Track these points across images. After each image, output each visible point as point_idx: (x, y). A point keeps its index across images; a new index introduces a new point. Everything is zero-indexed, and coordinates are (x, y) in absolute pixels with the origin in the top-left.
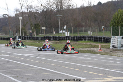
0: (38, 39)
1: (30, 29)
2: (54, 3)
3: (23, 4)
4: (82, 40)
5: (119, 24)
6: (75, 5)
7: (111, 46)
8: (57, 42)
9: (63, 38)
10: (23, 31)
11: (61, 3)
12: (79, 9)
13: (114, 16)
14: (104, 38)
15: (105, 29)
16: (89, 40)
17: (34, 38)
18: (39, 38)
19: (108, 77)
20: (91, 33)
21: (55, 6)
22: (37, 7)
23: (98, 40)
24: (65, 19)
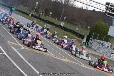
0: (43, 20)
4: (69, 31)
6: (77, 6)
7: (83, 42)
8: (54, 26)
9: (58, 26)
11: (69, 1)
14: (82, 36)
16: (73, 33)
17: (41, 18)
20: (78, 29)
21: (63, 1)
24: (67, 12)
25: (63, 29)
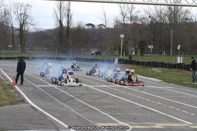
0: (142, 64)
2: (166, 15)
3: (126, 15)
6: (193, 18)
8: (166, 69)
9: (174, 65)
11: (176, 15)
17: (137, 62)
18: (144, 62)
21: (167, 19)
22: (144, 18)
24: (180, 36)
25: (185, 68)
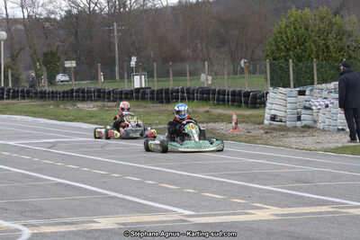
0: (53, 96)
1: (29, 68)
4: (183, 99)
5: (291, 53)
7: (267, 116)
8: (109, 104)
9: (127, 94)
10: (10, 72)
12: (174, 8)
13: (275, 30)
14: (247, 95)
15: (251, 68)
16: (202, 99)
17: (41, 92)
18: (56, 93)
19: (257, 208)
20: (210, 78)
22: (50, 2)
23: (228, 99)
24: (134, 37)
